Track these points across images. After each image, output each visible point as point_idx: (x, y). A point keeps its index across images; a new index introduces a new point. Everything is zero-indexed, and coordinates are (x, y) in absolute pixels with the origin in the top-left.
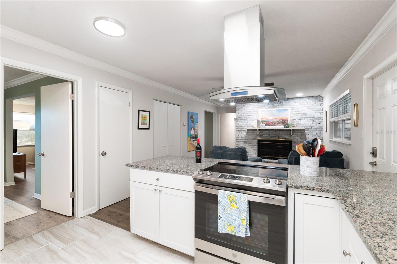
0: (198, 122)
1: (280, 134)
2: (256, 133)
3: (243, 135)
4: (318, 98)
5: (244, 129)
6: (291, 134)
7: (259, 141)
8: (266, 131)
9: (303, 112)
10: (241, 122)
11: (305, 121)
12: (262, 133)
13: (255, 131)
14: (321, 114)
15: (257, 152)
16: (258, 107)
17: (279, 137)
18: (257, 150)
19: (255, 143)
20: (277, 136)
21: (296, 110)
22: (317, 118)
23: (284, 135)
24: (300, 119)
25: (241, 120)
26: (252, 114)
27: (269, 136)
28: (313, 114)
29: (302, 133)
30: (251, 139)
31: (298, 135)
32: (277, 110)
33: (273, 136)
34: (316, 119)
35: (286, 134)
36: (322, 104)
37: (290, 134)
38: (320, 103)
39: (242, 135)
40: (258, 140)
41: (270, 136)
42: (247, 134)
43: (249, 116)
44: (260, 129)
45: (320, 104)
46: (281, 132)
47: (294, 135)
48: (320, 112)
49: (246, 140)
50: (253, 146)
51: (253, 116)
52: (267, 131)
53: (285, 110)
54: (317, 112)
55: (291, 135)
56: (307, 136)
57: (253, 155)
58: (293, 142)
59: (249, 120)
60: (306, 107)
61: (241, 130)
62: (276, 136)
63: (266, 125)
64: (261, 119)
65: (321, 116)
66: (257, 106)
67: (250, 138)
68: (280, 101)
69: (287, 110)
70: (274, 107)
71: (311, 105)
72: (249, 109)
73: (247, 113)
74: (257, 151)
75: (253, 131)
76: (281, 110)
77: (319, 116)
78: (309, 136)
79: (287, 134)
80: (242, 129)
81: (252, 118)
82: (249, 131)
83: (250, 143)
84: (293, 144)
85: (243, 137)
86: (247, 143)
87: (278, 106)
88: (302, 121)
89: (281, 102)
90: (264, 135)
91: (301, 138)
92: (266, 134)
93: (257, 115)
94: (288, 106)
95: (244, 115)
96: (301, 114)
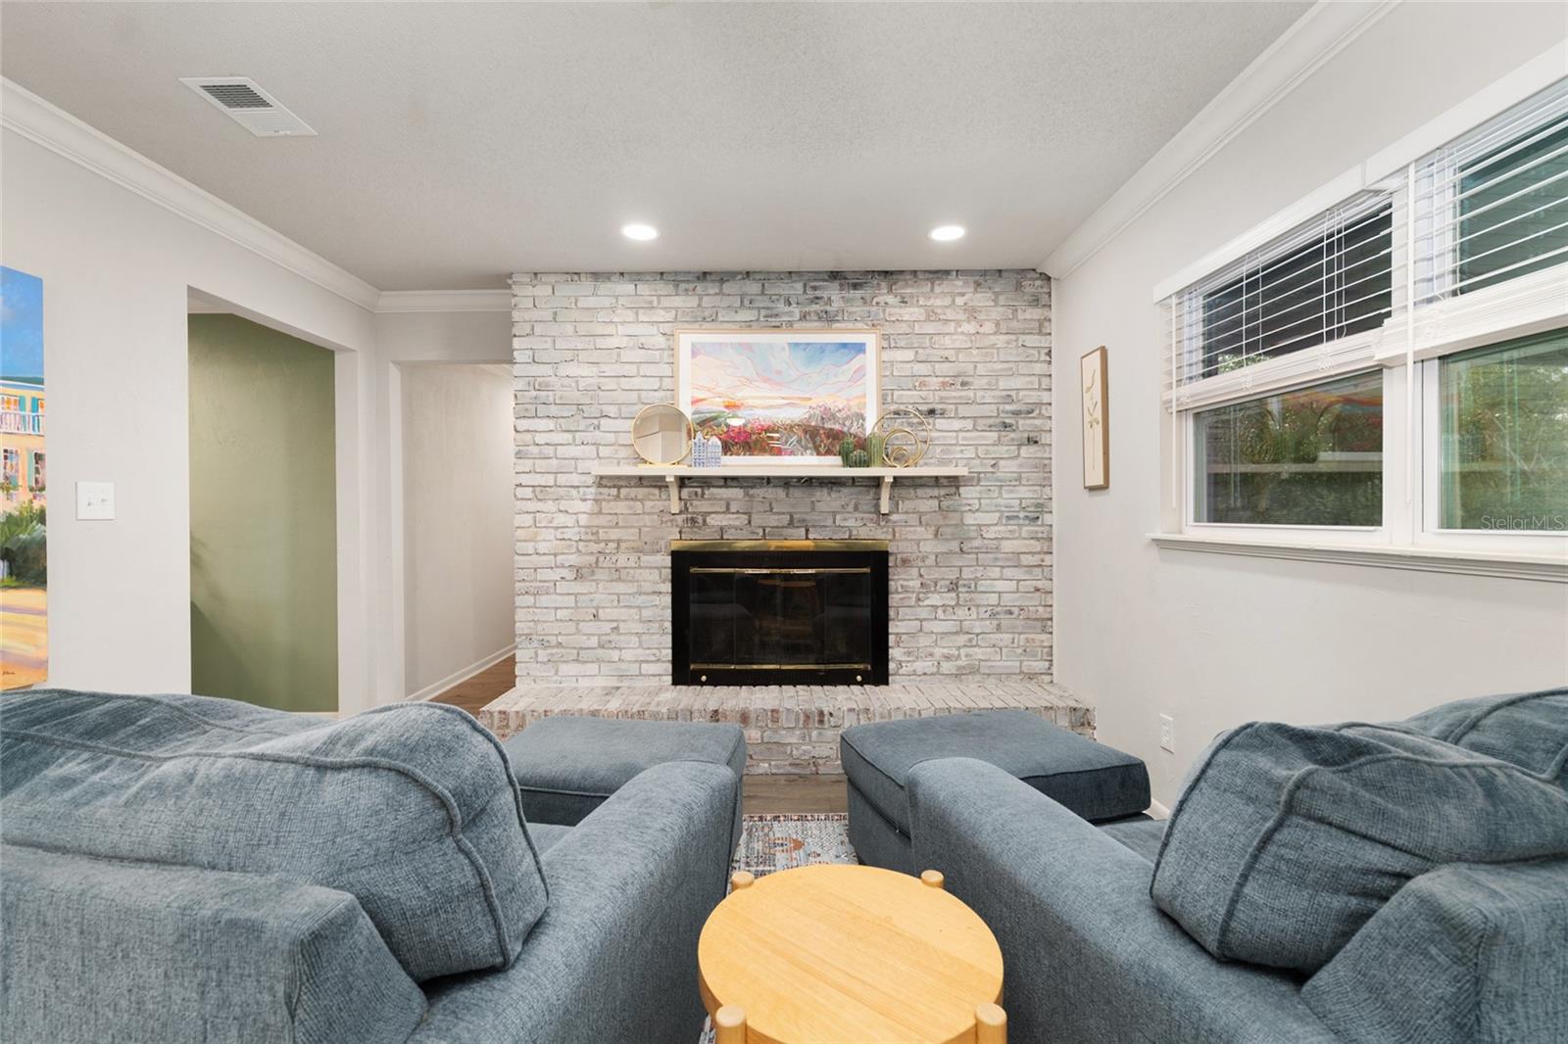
0: (41, 382)
1: (813, 509)
2: (660, 505)
3: (568, 520)
4: (1032, 287)
5: (575, 479)
6: (884, 509)
7: (682, 562)
8: (726, 486)
9: (945, 368)
10: (551, 424)
11: (957, 424)
12: (701, 506)
13: (656, 491)
14: (1045, 381)
15: (668, 640)
16: (670, 316)
17: (807, 531)
18: (668, 626)
19: (655, 575)
20: (799, 521)
21: (909, 355)
22: (1024, 408)
23: (838, 517)
24: (932, 412)
25: (554, 410)
26: (631, 370)
27: (750, 522)
28: (1002, 384)
29: (945, 504)
30: (623, 545)
31: (921, 514)
32: (797, 344)
33: (772, 520)
34: (1016, 413)
35: (850, 508)
36: (1046, 324)
37: (877, 506)
38: (1035, 313)
39: (561, 519)
40: (676, 555)
41: (757, 520)
42: (600, 513)
43: (611, 384)
44: (689, 478)
45: (1039, 320)
46: (821, 494)
47: (898, 512)
48: (1039, 368)
49: (593, 559)
50: (640, 600)
51: (637, 383)
52: (736, 493)
53: (844, 345)
54: (1023, 369)
55: (884, 515)
56: (969, 519)
57: (644, 665)
58: (891, 559)
59: (612, 411)
60: (962, 333)
61: (549, 480)
62: (791, 524)
63: (727, 449)
64: (696, 402)
65: (1045, 397)
66: (665, 308)
67: (619, 542)
68: (815, 288)
69: (860, 348)
70: (774, 321)
71: (989, 327)
72: (610, 329)
73: (595, 356)
74: (670, 630)
75: (641, 492)
76: (823, 348)
77: (1033, 397)
78: (980, 518)
79: (856, 509)
80: (562, 479)
81: (634, 396)
82: (614, 491)
83: (619, 579)
84: (890, 570)
85: (569, 534)
86: (600, 575)
87: (804, 317)
88: (940, 423)
89: (818, 293)
90: (715, 521)
91: (936, 535)
92: (728, 510)
93: (664, 379)
94: (860, 325)
95: (572, 370)
96: (934, 382)
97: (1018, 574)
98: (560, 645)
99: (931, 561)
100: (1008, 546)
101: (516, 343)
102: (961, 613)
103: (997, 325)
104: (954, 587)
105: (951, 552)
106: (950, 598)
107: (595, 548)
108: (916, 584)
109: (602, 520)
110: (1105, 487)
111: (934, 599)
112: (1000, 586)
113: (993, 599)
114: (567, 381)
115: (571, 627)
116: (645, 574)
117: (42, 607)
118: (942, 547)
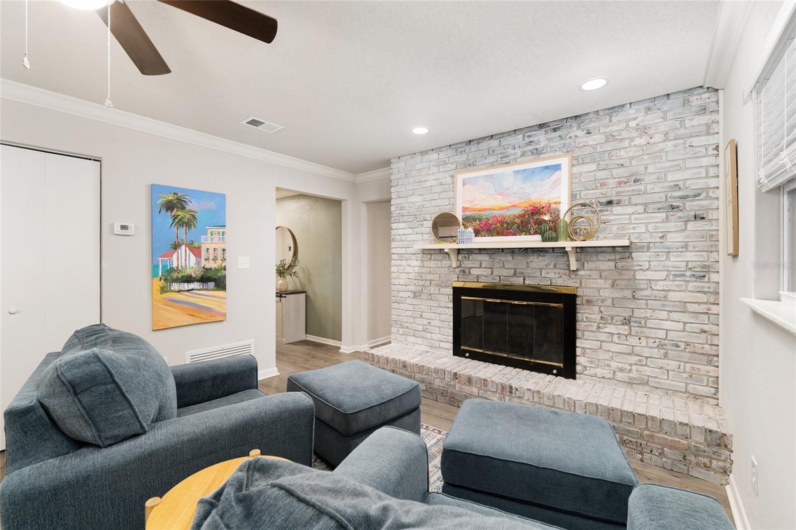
0: (225, 226)
1: (528, 267)
2: (448, 263)
3: (411, 270)
4: (699, 99)
5: (414, 251)
6: (573, 268)
7: (458, 292)
8: (480, 253)
9: (621, 172)
10: (405, 225)
11: (630, 210)
12: (467, 264)
14: (712, 171)
15: (451, 332)
16: (453, 167)
17: (524, 279)
18: (452, 324)
19: (446, 299)
20: (519, 273)
21: (593, 167)
22: (691, 193)
23: (543, 271)
24: (610, 203)
25: (406, 218)
26: (437, 196)
27: (492, 273)
28: (670, 177)
29: (620, 264)
30: (433, 283)
31: (601, 272)
32: (518, 171)
33: (505, 272)
34: (684, 198)
35: (551, 266)
36: (714, 126)
37: (569, 265)
38: (705, 119)
39: (408, 269)
40: (455, 289)
41: (496, 272)
42: (423, 266)
43: (427, 204)
44: (462, 249)
45: (706, 125)
47: (584, 269)
48: (706, 161)
49: (420, 288)
50: (440, 310)
52: (485, 258)
53: (547, 167)
54: (690, 163)
55: (574, 271)
56: (640, 275)
57: (441, 343)
58: (578, 301)
59: (428, 217)
60: (635, 145)
61: (404, 251)
62: (515, 274)
63: (477, 233)
64: (465, 209)
65: (713, 183)
66: (451, 163)
67: (431, 281)
68: (529, 136)
69: (557, 167)
70: (506, 160)
71: (659, 138)
72: (428, 178)
73: (422, 191)
74: (452, 327)
75: (440, 256)
76: (533, 171)
77: (701, 184)
78: (650, 275)
79: (555, 267)
80: (409, 251)
82: (429, 256)
83: (431, 299)
84: (577, 306)
85: (412, 276)
86: (424, 296)
87: (523, 155)
88: (616, 209)
89: (532, 139)
90: (475, 272)
91: (613, 286)
92: (481, 267)
93: (451, 199)
94: (558, 153)
95: (413, 199)
96: (612, 182)
97: (685, 317)
98: (407, 327)
99: (609, 302)
100: (673, 296)
101: (393, 190)
102: (633, 341)
103: (666, 134)
104: (627, 321)
105: (624, 298)
106: (624, 329)
107: (421, 283)
108: (598, 317)
109: (424, 270)
110: (736, 255)
111: (611, 329)
112: (667, 325)
113: (662, 334)
114: (411, 205)
115: (412, 320)
116: (442, 297)
117: (225, 297)
118: (617, 294)
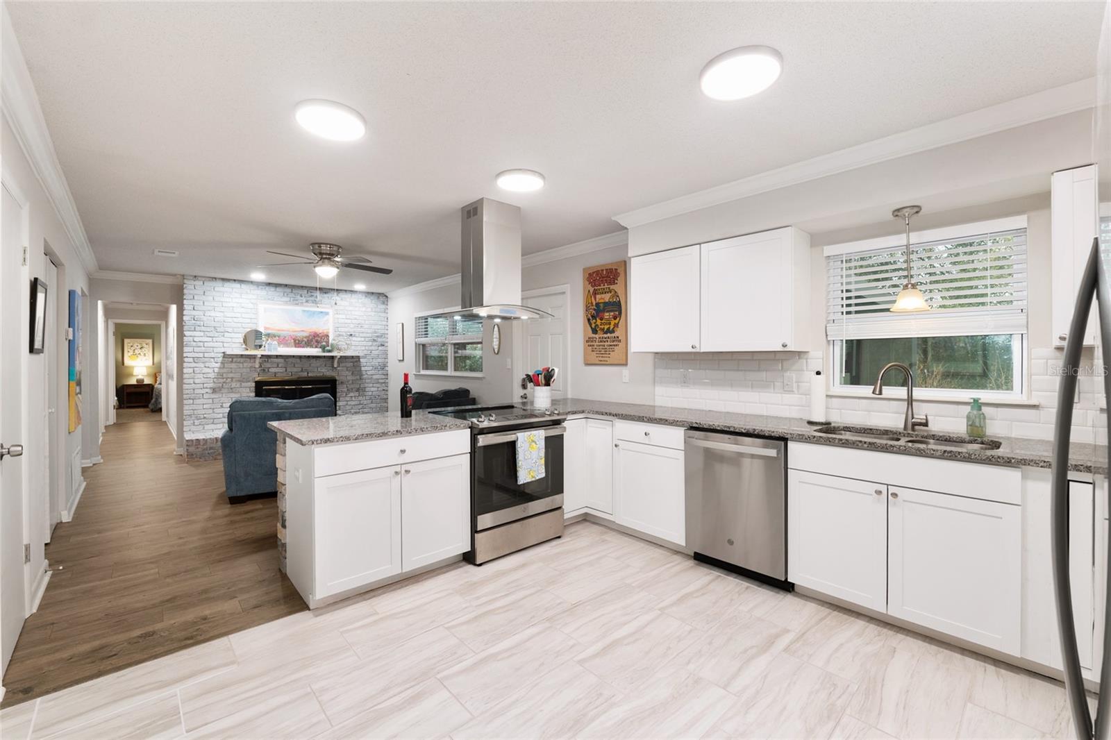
1: (310, 366)
2: (250, 365)
3: (210, 371)
4: (382, 299)
5: (212, 355)
6: (335, 366)
7: (259, 385)
8: (278, 358)
9: (354, 321)
10: (202, 334)
11: (359, 339)
12: (269, 365)
13: (248, 360)
14: (386, 328)
17: (308, 373)
19: (248, 390)
20: (306, 370)
21: (344, 316)
22: (380, 335)
23: (319, 369)
24: (351, 335)
25: (203, 328)
26: (239, 315)
27: (286, 370)
28: (373, 327)
29: (355, 364)
30: (234, 380)
31: (348, 367)
32: (304, 311)
33: (295, 370)
34: (378, 336)
35: (323, 366)
36: (387, 310)
37: (333, 365)
38: (384, 306)
39: (206, 370)
40: (256, 382)
41: (289, 370)
42: (224, 367)
43: (230, 320)
44: (265, 355)
45: (385, 309)
46: (313, 361)
47: (340, 366)
48: (384, 323)
49: (221, 385)
51: (241, 320)
52: (282, 360)
53: (322, 312)
54: (380, 323)
56: (363, 369)
58: (337, 383)
59: (230, 330)
60: (361, 311)
61: (201, 355)
62: (302, 371)
63: (279, 345)
64: (266, 328)
65: (386, 332)
66: (253, 294)
67: (232, 378)
68: (311, 292)
69: (327, 314)
70: (296, 302)
71: (370, 309)
72: (230, 300)
73: (222, 309)
75: (242, 360)
76: (314, 313)
77: (383, 332)
78: (366, 368)
79: (325, 366)
80: (206, 355)
81: (239, 325)
82: (231, 359)
83: (232, 392)
84: (337, 385)
85: (209, 376)
86: (223, 391)
87: (307, 301)
88: (354, 339)
89: (312, 294)
90: (272, 370)
91: (352, 374)
92: (278, 366)
93: (252, 319)
94: (327, 306)
95: (213, 314)
96: (352, 326)
97: (378, 385)
98: (205, 418)
99: (351, 382)
100: (375, 377)
101: (185, 302)
102: (360, 398)
103: (372, 309)
104: (358, 390)
105: (357, 379)
106: (357, 394)
107: (221, 380)
108: (346, 390)
109: (225, 370)
110: (403, 360)
111: (352, 394)
112: (373, 389)
113: (370, 393)
114: (210, 318)
115: (211, 411)
116: (244, 390)
118: (354, 378)
